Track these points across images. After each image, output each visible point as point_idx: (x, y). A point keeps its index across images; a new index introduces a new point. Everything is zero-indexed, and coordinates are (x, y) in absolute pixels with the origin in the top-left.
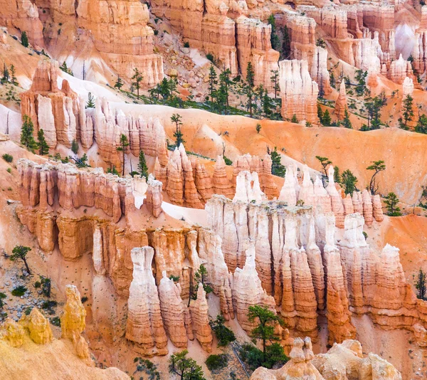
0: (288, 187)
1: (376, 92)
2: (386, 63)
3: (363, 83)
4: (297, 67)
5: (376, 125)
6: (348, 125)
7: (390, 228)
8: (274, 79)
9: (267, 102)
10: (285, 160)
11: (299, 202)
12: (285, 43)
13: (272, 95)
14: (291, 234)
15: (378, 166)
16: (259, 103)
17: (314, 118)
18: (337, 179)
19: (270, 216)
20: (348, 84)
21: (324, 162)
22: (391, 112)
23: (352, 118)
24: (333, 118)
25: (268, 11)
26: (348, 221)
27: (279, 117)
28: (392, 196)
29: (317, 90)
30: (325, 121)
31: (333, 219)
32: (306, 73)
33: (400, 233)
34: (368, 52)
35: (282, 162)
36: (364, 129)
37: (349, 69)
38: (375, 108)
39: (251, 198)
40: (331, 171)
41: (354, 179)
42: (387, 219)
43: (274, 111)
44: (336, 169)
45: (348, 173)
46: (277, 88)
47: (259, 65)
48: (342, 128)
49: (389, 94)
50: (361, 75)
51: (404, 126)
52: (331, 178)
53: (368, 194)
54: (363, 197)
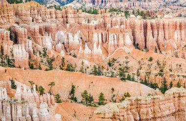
0: (18, 93)
1: (51, 56)
2: (54, 45)
3: (45, 53)
4: (20, 47)
5: (51, 68)
6: (40, 68)
7: (57, 107)
8: (11, 52)
9: (9, 61)
10: (16, 83)
11: (22, 99)
12: (15, 38)
13: (11, 58)
14: (20, 111)
15: (52, 84)
16: (6, 61)
17: (27, 66)
18: (37, 90)
19: (11, 105)
20: (40, 53)
21: (31, 83)
22: (57, 63)
23: (42, 66)
24: (35, 66)
25: (8, 26)
26: (41, 105)
27: (14, 66)
28: (58, 95)
29: (28, 56)
30: (31, 67)
31: (36, 105)
32: (24, 49)
33: (61, 109)
34: (47, 41)
35: (15, 84)
36: (47, 70)
37: (40, 48)
38: (50, 62)
39: (4, 98)
40: (34, 86)
41: (43, 89)
42: (56, 104)
43: (12, 64)
44: (36, 86)
45: (41, 87)
46: (13, 55)
47: (5, 47)
48: (38, 70)
49: (55, 57)
50: (45, 50)
51: (61, 69)
52: (35, 89)
53: (49, 95)
54: (47, 96)
